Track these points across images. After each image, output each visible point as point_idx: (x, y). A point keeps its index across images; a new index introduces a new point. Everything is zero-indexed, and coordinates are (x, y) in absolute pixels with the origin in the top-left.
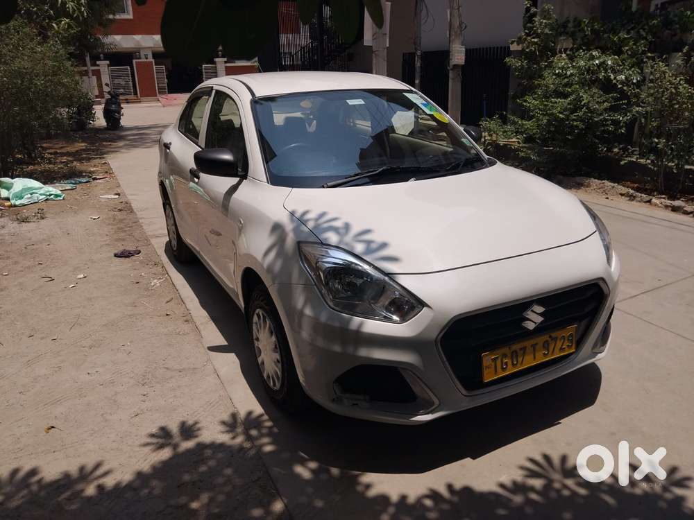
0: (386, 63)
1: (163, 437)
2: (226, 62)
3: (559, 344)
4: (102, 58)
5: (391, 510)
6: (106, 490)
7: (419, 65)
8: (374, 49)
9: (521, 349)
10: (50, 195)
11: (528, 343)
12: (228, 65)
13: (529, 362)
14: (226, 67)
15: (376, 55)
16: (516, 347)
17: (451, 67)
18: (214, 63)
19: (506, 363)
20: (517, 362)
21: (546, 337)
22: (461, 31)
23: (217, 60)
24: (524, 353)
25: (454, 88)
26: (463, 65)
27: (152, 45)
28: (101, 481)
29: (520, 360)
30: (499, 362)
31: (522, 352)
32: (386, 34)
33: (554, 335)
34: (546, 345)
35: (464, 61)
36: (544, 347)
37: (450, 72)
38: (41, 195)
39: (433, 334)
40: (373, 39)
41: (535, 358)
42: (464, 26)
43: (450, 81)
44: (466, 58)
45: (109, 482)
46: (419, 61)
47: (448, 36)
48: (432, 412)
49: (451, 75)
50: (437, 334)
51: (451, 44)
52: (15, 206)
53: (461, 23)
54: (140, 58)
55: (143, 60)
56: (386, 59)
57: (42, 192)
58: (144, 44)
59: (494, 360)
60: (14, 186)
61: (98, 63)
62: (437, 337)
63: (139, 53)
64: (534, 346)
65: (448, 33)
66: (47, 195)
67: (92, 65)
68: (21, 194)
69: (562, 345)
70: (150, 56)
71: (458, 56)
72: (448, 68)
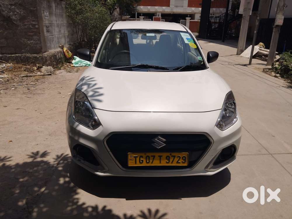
0: (248, 23)
1: (35, 155)
2: (190, 19)
3: (176, 160)
4: (142, 15)
5: (74, 207)
6: (5, 166)
7: (257, 24)
8: (243, 16)
9: (152, 156)
10: (87, 64)
11: (157, 155)
12: (191, 20)
13: (156, 163)
14: (190, 21)
15: (244, 18)
16: (150, 154)
17: (275, 26)
18: (186, 19)
19: (142, 161)
20: (149, 161)
21: (168, 154)
22: (284, 8)
23: (187, 18)
24: (154, 159)
25: (275, 36)
26: (281, 26)
27: (162, 11)
28: (6, 163)
29: (151, 161)
30: (138, 159)
31: (153, 157)
32: (250, 9)
33: (173, 154)
34: (168, 158)
35: (282, 23)
36: (166, 158)
37: (274, 28)
38: (84, 64)
39: (102, 138)
40: (244, 11)
41: (160, 162)
42: (286, 6)
43: (273, 33)
44: (283, 22)
45: (8, 163)
46: (258, 22)
47: (276, 11)
48: (104, 172)
49: (274, 30)
50: (103, 138)
51: (277, 15)
52: (74, 67)
53: (284, 4)
54: (156, 16)
55: (157, 17)
56: (248, 21)
57: (85, 63)
58: (158, 11)
59: (136, 157)
60: (76, 59)
61: (140, 17)
62: (104, 139)
63: (156, 14)
64: (160, 157)
65: (276, 9)
66: (86, 64)
67: (137, 18)
68: (78, 62)
69: (178, 161)
70: (160, 15)
71: (280, 21)
72: (273, 27)
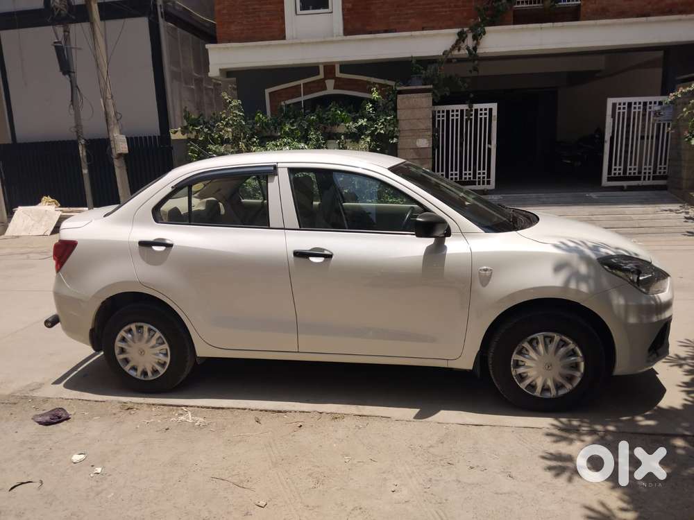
7: (84, 154)
17: (115, 155)
22: (118, 120)
26: (128, 154)
37: (115, 160)
42: (119, 116)
43: (116, 169)
44: (128, 147)
46: (84, 150)
47: (106, 126)
49: (116, 163)
51: (110, 133)
53: (116, 113)
71: (123, 146)
72: (113, 157)
